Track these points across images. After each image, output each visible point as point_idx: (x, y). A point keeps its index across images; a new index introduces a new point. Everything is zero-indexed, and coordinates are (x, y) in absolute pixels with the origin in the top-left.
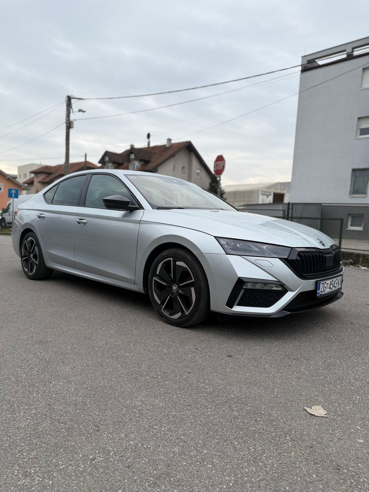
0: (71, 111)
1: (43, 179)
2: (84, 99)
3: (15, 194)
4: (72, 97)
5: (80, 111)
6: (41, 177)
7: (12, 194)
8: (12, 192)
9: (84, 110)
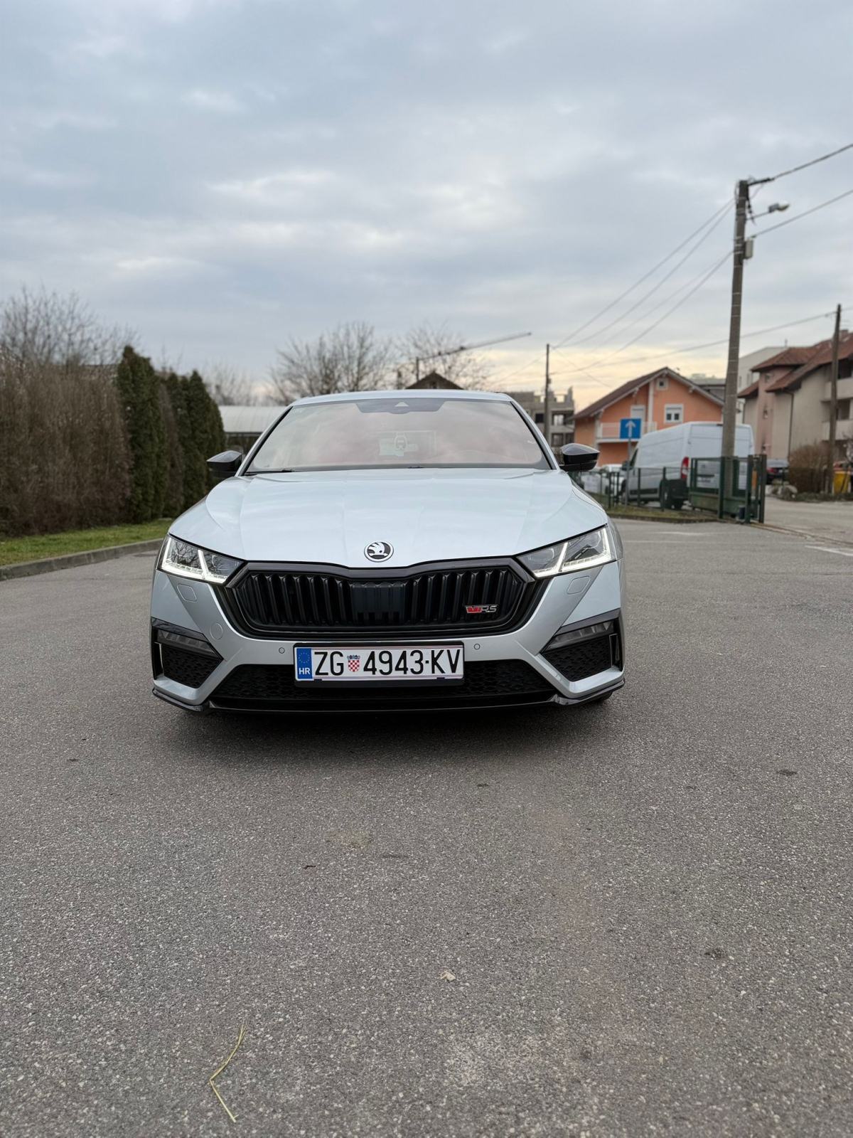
0: (748, 216)
1: (779, 382)
2: (773, 179)
3: (633, 429)
4: (749, 183)
5: (771, 210)
6: (775, 378)
7: (627, 429)
8: (627, 425)
9: (782, 203)
